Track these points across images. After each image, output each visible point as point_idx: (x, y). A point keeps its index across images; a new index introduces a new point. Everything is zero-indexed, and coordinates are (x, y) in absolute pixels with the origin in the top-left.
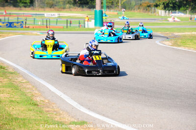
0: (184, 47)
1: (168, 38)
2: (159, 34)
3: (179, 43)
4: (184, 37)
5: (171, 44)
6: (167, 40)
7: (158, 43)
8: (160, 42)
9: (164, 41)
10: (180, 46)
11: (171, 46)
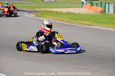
0: (43, 17)
1: (31, 12)
2: (25, 9)
3: (39, 15)
4: (41, 11)
5: (34, 16)
6: (31, 13)
7: (26, 15)
8: (27, 15)
9: (29, 14)
10: (40, 17)
11: (35, 17)
